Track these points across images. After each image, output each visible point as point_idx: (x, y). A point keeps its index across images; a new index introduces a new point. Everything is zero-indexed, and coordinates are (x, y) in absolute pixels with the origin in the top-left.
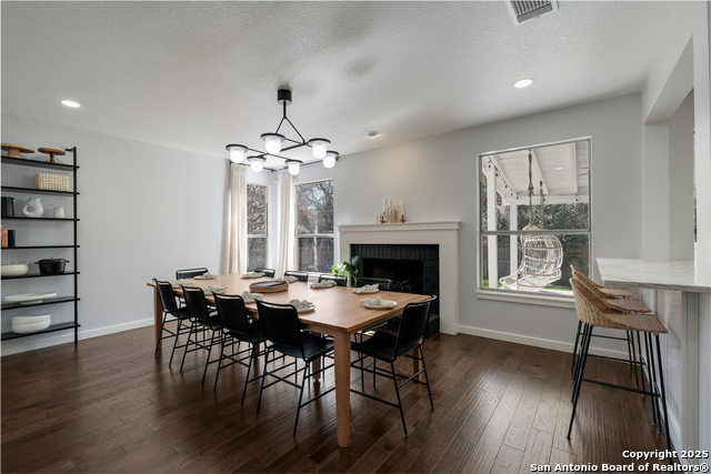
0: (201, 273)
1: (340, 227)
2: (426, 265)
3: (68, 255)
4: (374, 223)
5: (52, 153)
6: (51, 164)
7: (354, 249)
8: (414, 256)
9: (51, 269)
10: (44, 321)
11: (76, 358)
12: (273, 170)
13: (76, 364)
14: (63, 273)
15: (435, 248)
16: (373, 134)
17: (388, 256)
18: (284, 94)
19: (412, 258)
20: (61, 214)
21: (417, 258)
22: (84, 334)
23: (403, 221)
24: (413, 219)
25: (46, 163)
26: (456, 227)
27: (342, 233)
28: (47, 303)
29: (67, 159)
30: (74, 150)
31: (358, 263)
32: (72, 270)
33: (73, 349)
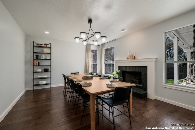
0: (76, 73)
1: (115, 61)
2: (143, 73)
3: (49, 68)
4: (125, 59)
5: (46, 45)
6: (46, 47)
7: (119, 67)
8: (138, 70)
9: (46, 71)
10: (44, 82)
11: (51, 91)
12: (98, 45)
13: (51, 93)
14: (48, 72)
15: (146, 68)
16: (123, 30)
17: (129, 70)
18: (90, 21)
19: (138, 71)
20: (48, 58)
21: (140, 71)
22: (53, 86)
23: (135, 58)
24: (138, 57)
25: (45, 47)
26: (154, 60)
27: (116, 63)
28: (45, 78)
29: (49, 46)
30: (50, 44)
31: (120, 72)
32: (50, 71)
33: (50, 89)
